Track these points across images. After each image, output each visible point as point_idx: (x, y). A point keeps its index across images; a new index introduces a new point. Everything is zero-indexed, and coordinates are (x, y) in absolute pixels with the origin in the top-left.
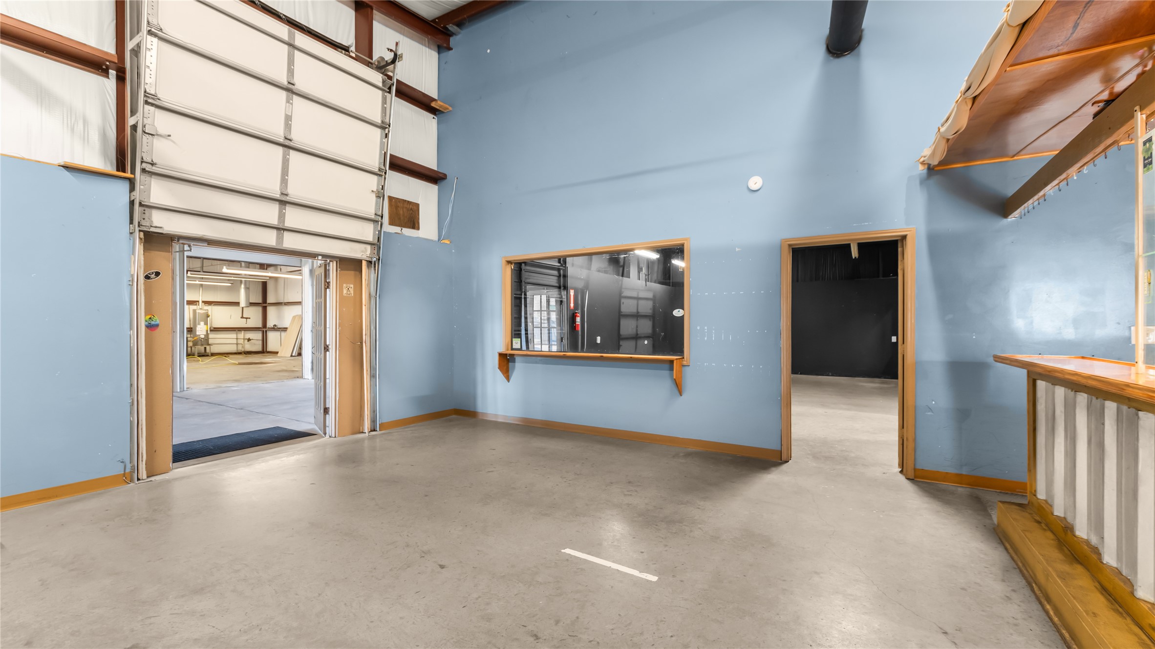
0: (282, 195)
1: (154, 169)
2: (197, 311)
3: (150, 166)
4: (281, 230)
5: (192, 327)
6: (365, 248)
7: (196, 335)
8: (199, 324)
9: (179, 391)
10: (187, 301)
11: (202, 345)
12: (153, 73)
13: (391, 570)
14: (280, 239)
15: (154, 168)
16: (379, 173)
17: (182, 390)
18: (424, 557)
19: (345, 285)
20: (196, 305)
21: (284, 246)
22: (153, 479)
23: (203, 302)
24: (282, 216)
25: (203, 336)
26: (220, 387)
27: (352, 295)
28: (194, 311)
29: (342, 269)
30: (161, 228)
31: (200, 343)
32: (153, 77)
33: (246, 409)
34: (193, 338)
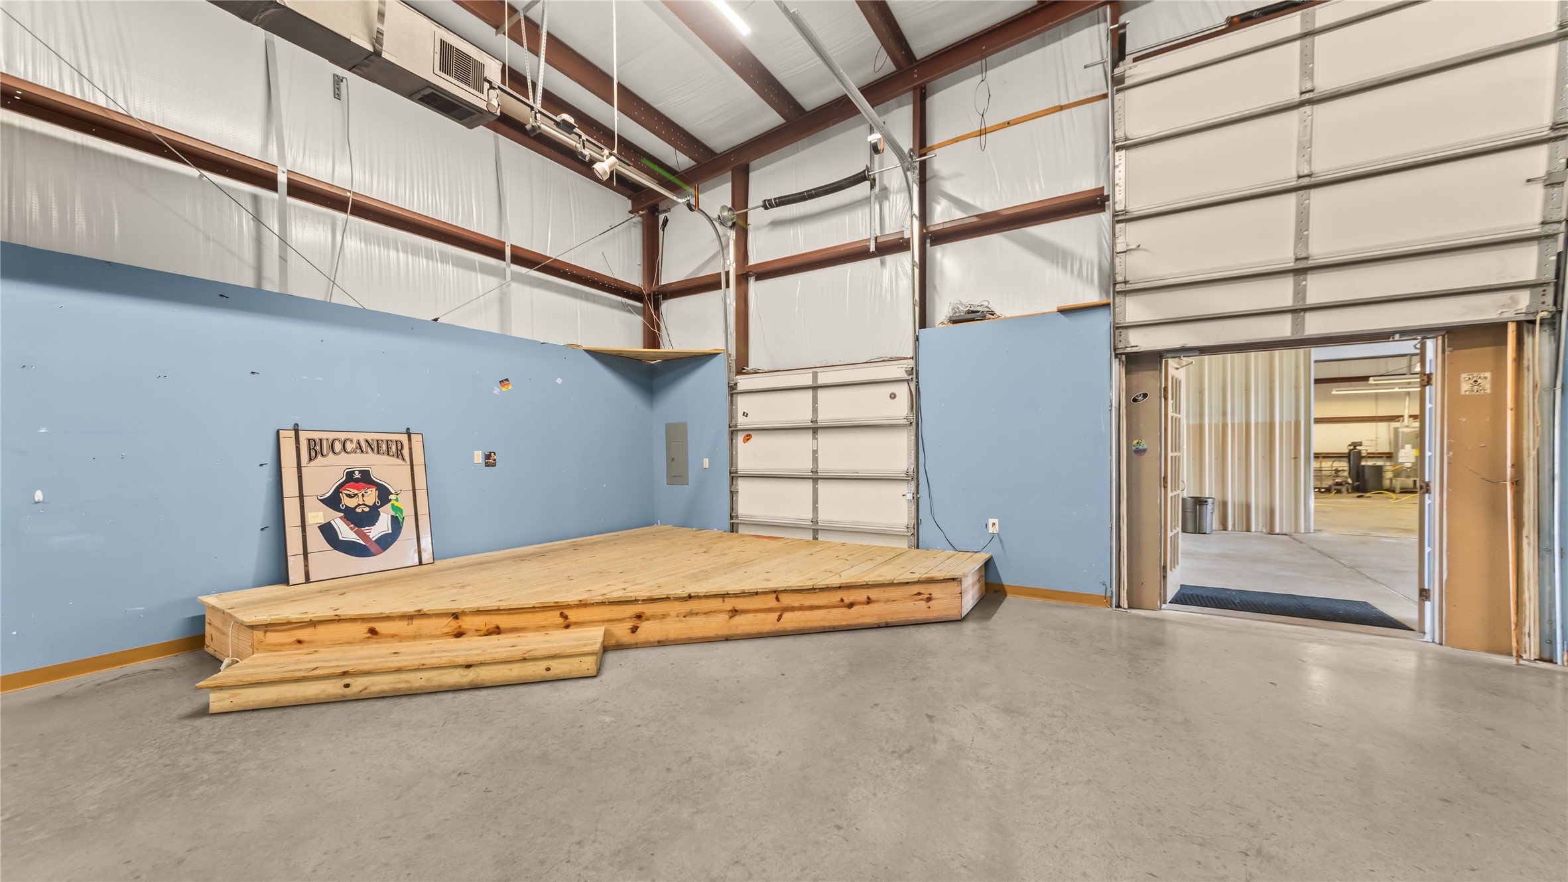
0: (1298, 262)
1: (1129, 287)
2: (1400, 430)
3: (1123, 285)
4: (1300, 312)
5: (1392, 451)
6: (1511, 298)
7: (1398, 464)
8: (1403, 448)
9: (1303, 531)
10: (1315, 419)
11: (1408, 477)
12: (1122, 188)
13: (1172, 828)
14: (1298, 325)
15: (1127, 286)
16: (1553, 135)
17: (1307, 531)
18: (1247, 855)
19: (1464, 376)
20: (1399, 421)
21: (1306, 333)
22: (1133, 611)
23: (1410, 416)
24: (1300, 292)
25: (1409, 465)
26: (1367, 535)
27: (1488, 391)
28: (1396, 430)
29: (1456, 348)
30: (1137, 346)
31: (1404, 474)
32: (1123, 192)
33: (1357, 569)
34: (1394, 466)
